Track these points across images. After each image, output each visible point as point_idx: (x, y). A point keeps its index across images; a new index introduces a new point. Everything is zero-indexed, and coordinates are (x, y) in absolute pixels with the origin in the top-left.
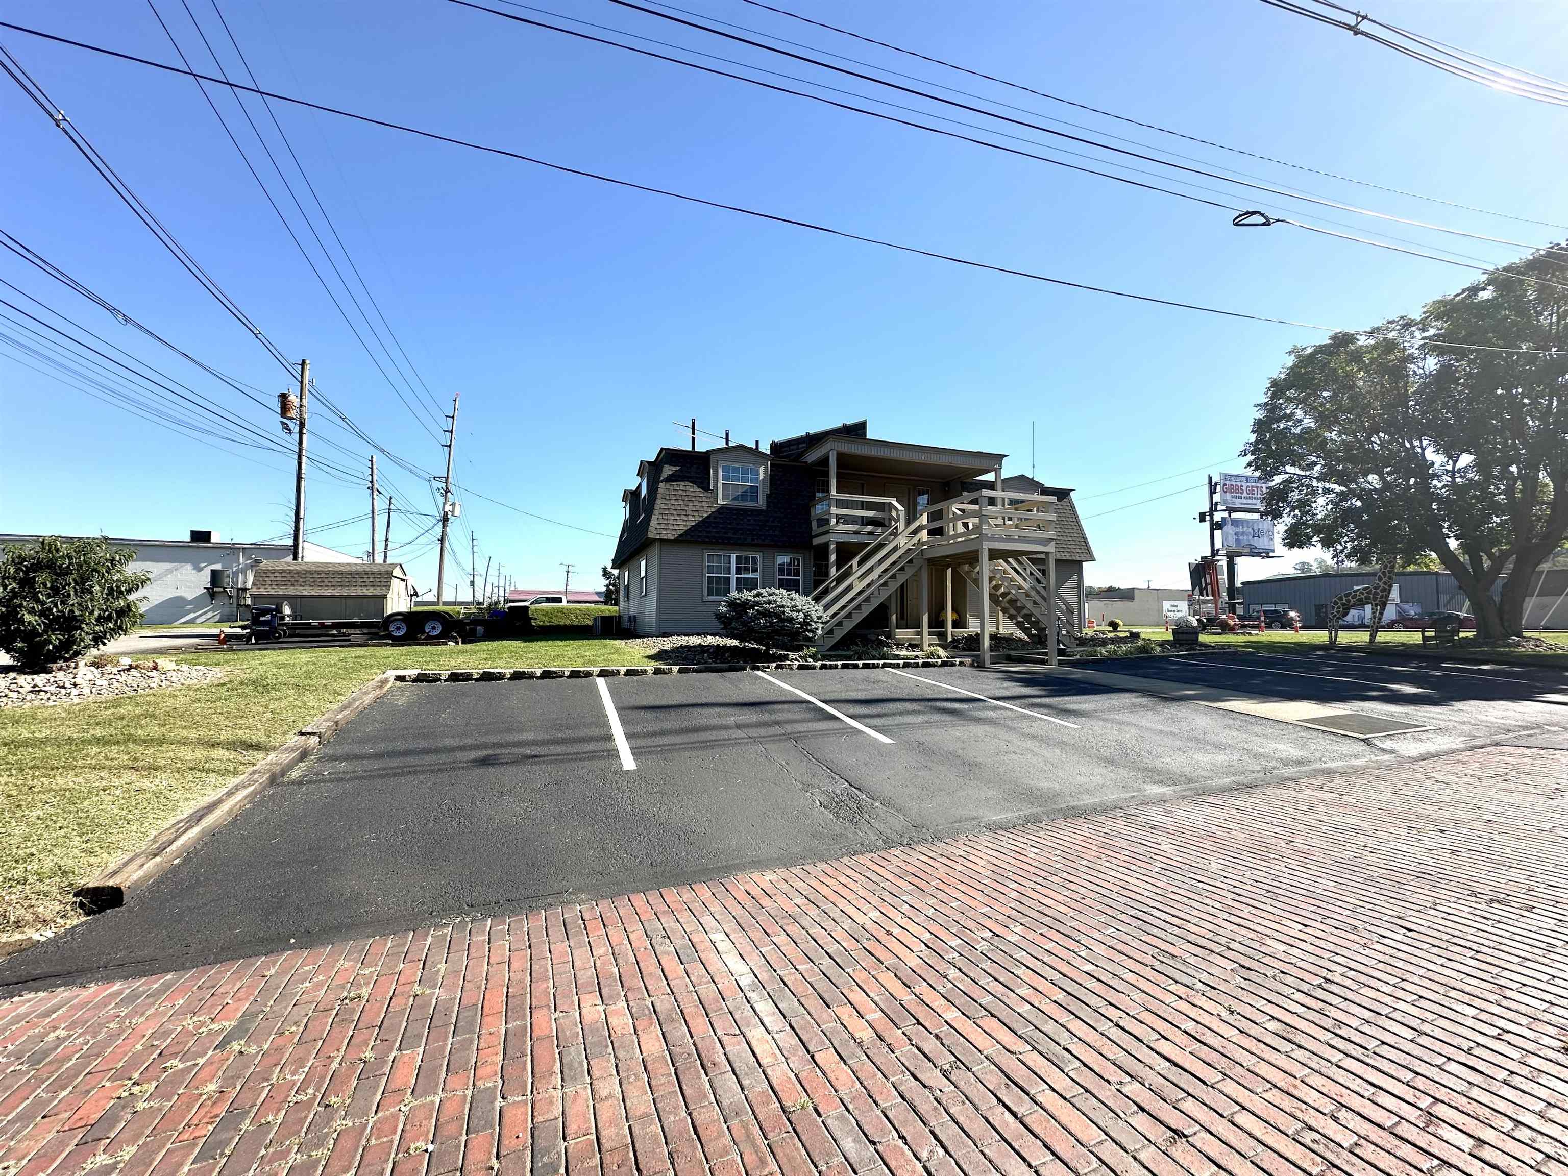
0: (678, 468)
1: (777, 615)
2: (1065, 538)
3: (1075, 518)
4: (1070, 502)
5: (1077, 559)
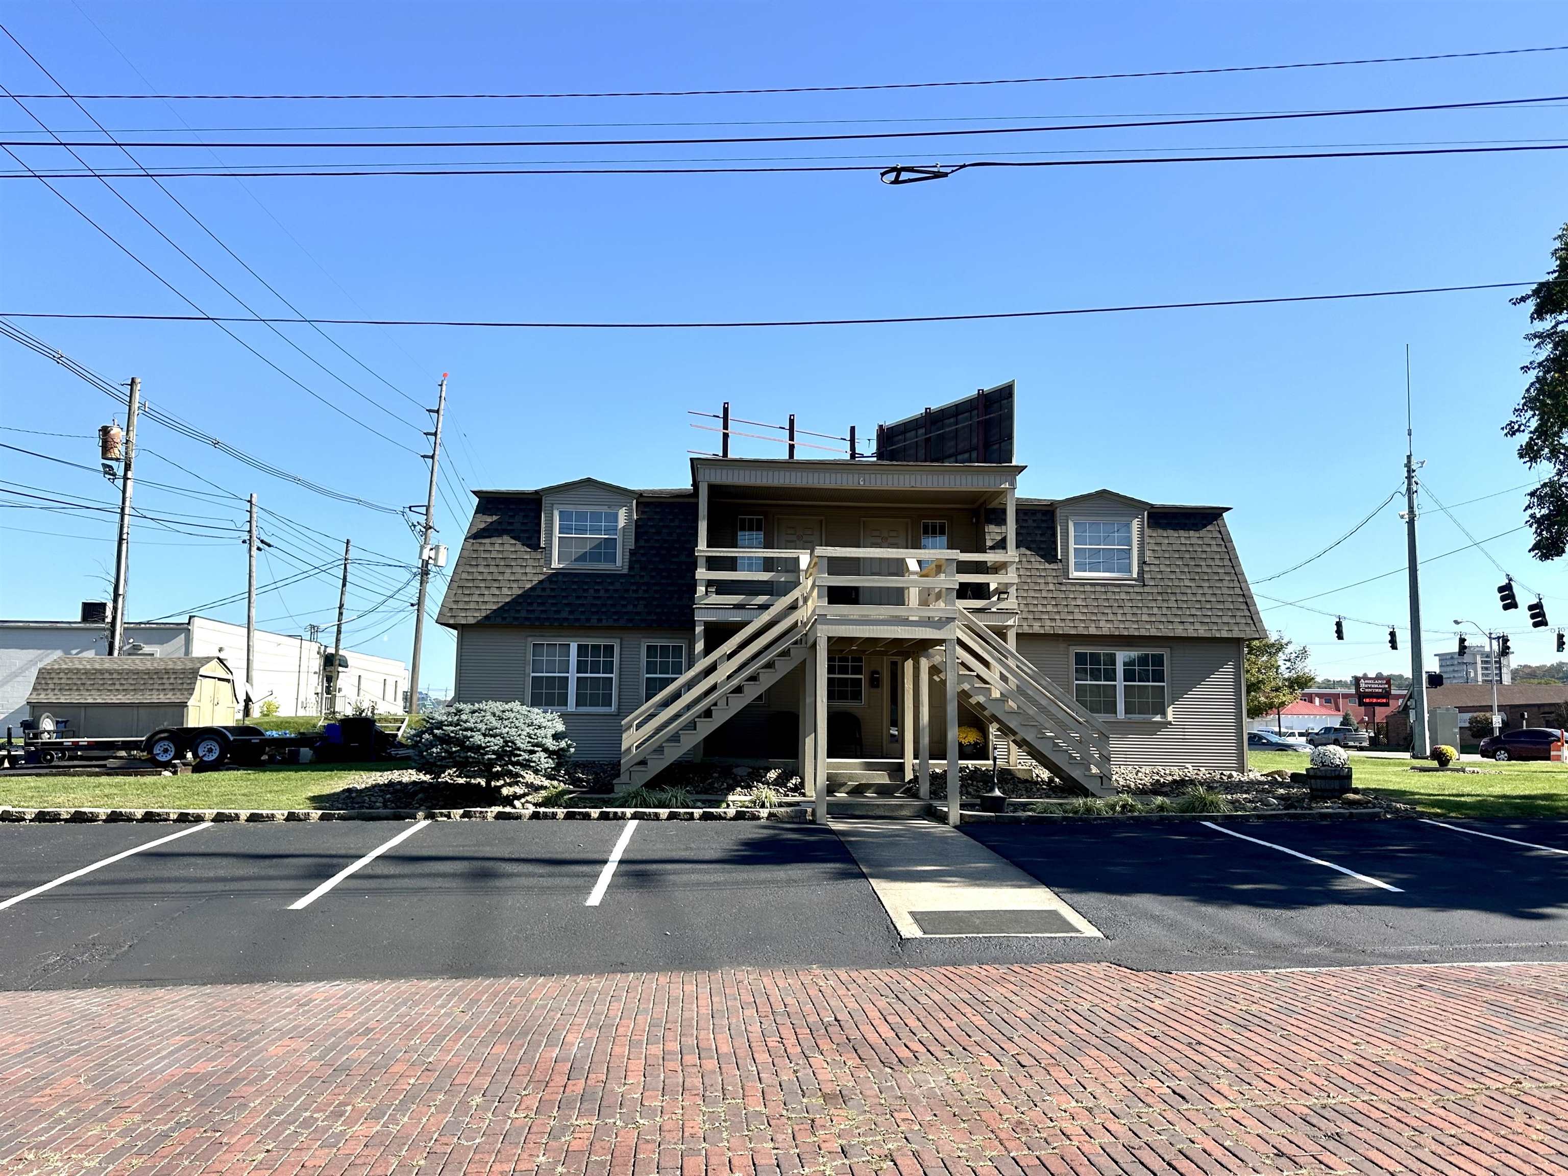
0: (495, 518)
1: (461, 742)
2: (1199, 598)
3: (1230, 559)
4: (1220, 532)
5: (1225, 634)
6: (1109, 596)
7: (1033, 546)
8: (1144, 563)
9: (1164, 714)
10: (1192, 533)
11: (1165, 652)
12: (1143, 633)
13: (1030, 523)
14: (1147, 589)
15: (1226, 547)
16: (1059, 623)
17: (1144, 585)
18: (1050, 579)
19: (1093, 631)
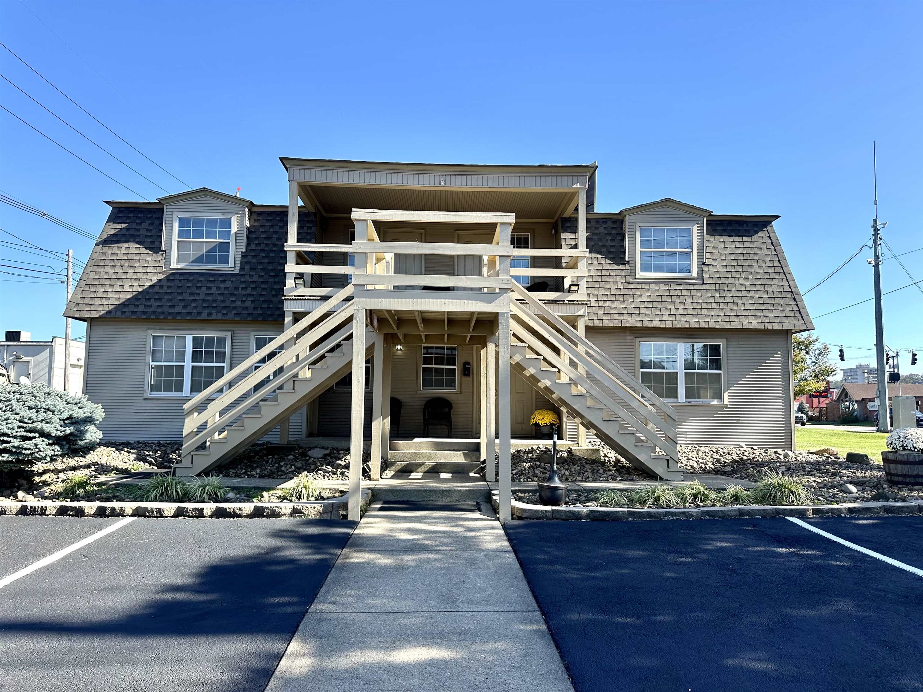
2: (753, 294)
3: (779, 261)
4: (769, 237)
5: (776, 326)
6: (672, 293)
7: (604, 250)
8: (704, 264)
9: (720, 397)
10: (745, 239)
11: (722, 343)
12: (703, 325)
13: (602, 230)
14: (706, 287)
15: (775, 250)
16: (626, 317)
17: (704, 283)
18: (619, 279)
19: (657, 324)
